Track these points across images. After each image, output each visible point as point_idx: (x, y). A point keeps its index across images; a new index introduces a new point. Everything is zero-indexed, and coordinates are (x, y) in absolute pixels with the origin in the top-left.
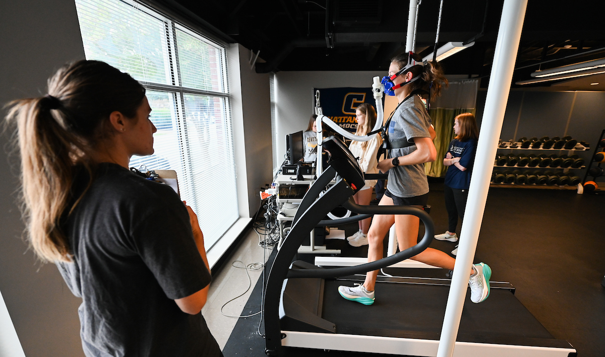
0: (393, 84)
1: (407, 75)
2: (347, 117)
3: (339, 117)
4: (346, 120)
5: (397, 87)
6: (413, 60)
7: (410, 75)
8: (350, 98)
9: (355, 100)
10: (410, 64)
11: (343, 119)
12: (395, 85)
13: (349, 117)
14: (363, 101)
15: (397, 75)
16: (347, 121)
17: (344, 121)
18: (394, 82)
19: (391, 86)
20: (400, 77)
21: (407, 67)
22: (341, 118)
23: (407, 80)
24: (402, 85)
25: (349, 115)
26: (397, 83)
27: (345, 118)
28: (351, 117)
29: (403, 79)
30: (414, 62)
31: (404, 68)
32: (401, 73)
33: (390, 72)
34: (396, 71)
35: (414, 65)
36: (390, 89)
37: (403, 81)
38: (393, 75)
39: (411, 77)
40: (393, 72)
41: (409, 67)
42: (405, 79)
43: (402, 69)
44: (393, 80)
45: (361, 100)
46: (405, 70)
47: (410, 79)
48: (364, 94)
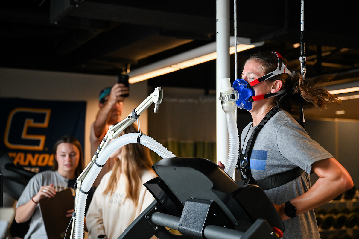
0: (254, 93)
1: (274, 83)
2: (14, 155)
5: (259, 98)
6: (283, 65)
7: (278, 84)
9: (29, 123)
10: (280, 69)
12: (256, 94)
13: (19, 155)
14: (45, 125)
15: (261, 80)
18: (255, 90)
19: (250, 94)
20: (264, 83)
21: (276, 73)
23: (273, 91)
24: (266, 96)
25: (17, 151)
26: (258, 92)
28: (22, 155)
29: (268, 87)
30: (285, 68)
31: (271, 73)
32: (266, 79)
33: (249, 73)
34: (258, 74)
35: (284, 72)
36: (247, 98)
37: (268, 92)
38: (253, 80)
39: (279, 88)
40: (252, 76)
41: (278, 73)
42: (271, 89)
43: (269, 74)
44: (254, 86)
45: (43, 121)
46: (272, 76)
47: (277, 90)
48: (48, 112)
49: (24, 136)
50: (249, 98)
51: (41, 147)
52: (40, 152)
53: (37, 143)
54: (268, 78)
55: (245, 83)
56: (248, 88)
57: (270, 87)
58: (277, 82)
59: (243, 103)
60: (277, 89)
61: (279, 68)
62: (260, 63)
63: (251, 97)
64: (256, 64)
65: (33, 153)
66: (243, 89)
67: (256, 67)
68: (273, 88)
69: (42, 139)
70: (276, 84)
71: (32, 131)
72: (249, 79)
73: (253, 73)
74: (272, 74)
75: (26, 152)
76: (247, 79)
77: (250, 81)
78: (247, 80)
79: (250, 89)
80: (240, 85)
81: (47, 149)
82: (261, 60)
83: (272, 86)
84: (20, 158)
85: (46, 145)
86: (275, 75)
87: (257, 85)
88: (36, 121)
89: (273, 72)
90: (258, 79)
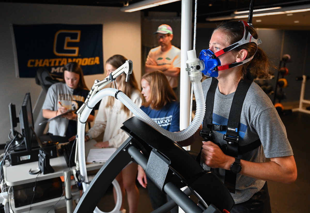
0: (219, 63)
1: (240, 52)
2: (60, 59)
3: (51, 60)
4: (60, 62)
5: (224, 68)
6: (250, 34)
7: (243, 54)
8: (62, 38)
9: (68, 39)
10: (246, 39)
11: (55, 62)
12: (222, 63)
14: (78, 40)
15: (226, 50)
16: (61, 64)
17: (57, 64)
18: (221, 60)
20: (229, 53)
21: (241, 42)
22: (53, 60)
23: (238, 60)
24: (231, 66)
25: (62, 57)
27: (58, 60)
28: (65, 60)
29: (233, 57)
30: (251, 37)
31: (236, 43)
32: (232, 49)
33: (215, 44)
34: (224, 45)
35: (250, 42)
36: (213, 68)
37: (233, 61)
38: (218, 50)
39: (244, 57)
40: (218, 46)
41: (243, 43)
42: (237, 57)
43: (234, 44)
44: (220, 56)
45: (76, 38)
46: (238, 46)
47: (242, 60)
48: (79, 32)
49: (66, 48)
50: (214, 68)
51: (76, 54)
52: (76, 57)
53: (74, 52)
54: (233, 48)
55: (210, 54)
56: (213, 58)
57: (235, 56)
58: (242, 51)
59: (209, 72)
60: (242, 58)
61: (245, 37)
62: (226, 33)
63: (217, 67)
64: (222, 34)
65: (72, 58)
66: (209, 59)
67: (222, 38)
68: (238, 57)
69: (77, 49)
70: (241, 53)
71: (70, 44)
72: (215, 49)
73: (218, 43)
74: (238, 44)
75: (68, 58)
76: (213, 48)
77: (216, 51)
78: (213, 50)
79: (215, 60)
80: (206, 56)
81: (80, 55)
82: (227, 30)
83: (237, 56)
84: (64, 62)
85: (79, 53)
86: (240, 44)
87: (222, 55)
88: (72, 38)
89: (239, 42)
90: (223, 49)
